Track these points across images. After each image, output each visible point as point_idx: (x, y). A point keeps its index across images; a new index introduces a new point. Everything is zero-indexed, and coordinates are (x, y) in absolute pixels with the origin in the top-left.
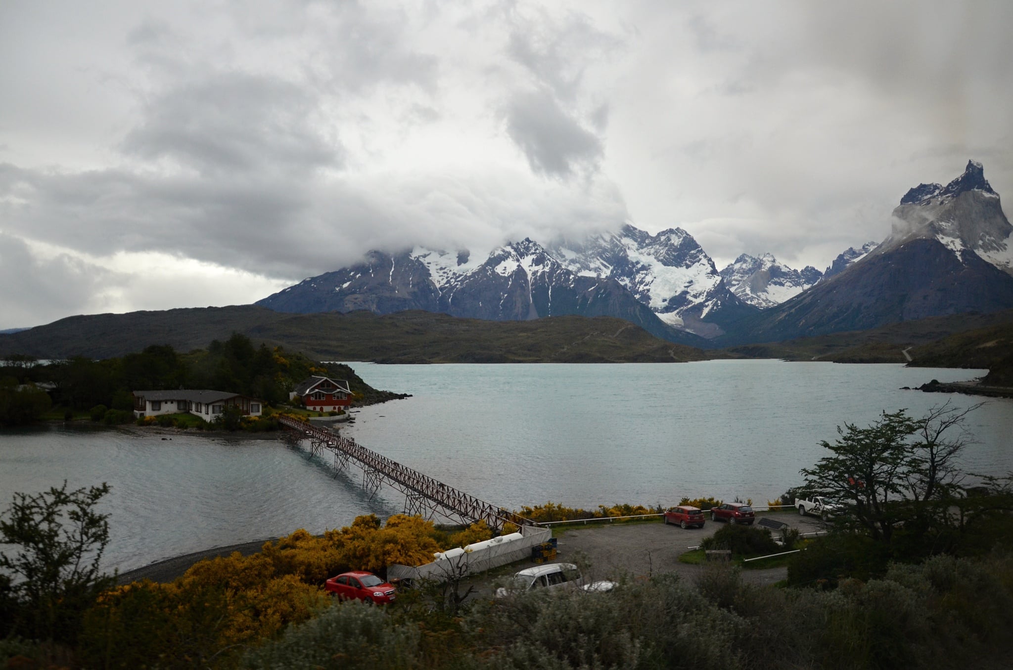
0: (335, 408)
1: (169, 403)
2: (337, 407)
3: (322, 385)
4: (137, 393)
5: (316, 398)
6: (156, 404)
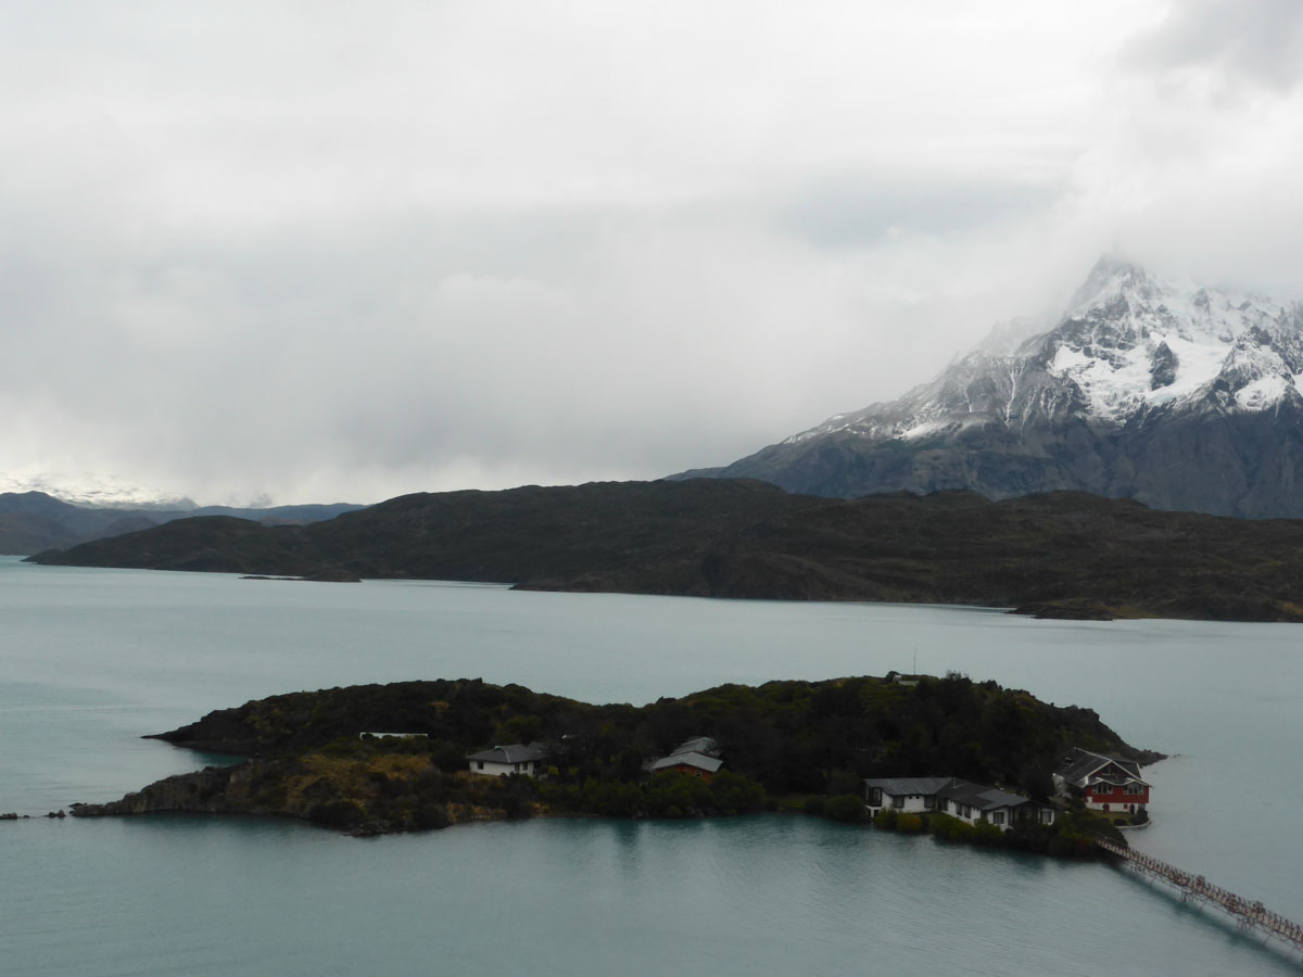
0: (1126, 807)
1: (914, 798)
2: (1129, 805)
3: (1104, 770)
4: (872, 783)
5: (1100, 792)
6: (899, 799)
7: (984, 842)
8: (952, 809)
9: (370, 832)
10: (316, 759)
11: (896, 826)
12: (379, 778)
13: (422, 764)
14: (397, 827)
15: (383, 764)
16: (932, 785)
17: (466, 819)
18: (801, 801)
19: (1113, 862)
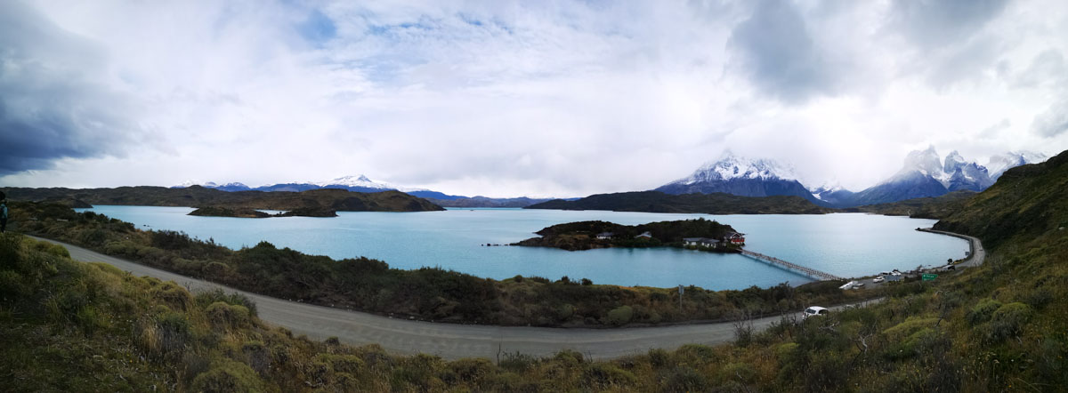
1: (694, 242)
2: (741, 242)
4: (684, 240)
5: (734, 240)
7: (711, 250)
8: (703, 244)
9: (572, 250)
10: (563, 235)
11: (689, 248)
12: (576, 239)
13: (586, 236)
14: (579, 249)
15: (577, 237)
16: (698, 239)
17: (595, 248)
18: (668, 244)
19: (739, 253)
